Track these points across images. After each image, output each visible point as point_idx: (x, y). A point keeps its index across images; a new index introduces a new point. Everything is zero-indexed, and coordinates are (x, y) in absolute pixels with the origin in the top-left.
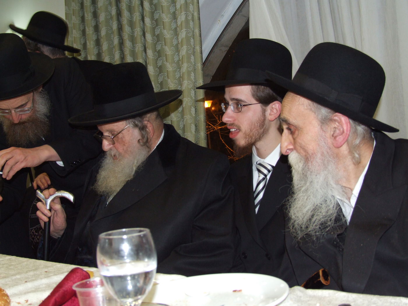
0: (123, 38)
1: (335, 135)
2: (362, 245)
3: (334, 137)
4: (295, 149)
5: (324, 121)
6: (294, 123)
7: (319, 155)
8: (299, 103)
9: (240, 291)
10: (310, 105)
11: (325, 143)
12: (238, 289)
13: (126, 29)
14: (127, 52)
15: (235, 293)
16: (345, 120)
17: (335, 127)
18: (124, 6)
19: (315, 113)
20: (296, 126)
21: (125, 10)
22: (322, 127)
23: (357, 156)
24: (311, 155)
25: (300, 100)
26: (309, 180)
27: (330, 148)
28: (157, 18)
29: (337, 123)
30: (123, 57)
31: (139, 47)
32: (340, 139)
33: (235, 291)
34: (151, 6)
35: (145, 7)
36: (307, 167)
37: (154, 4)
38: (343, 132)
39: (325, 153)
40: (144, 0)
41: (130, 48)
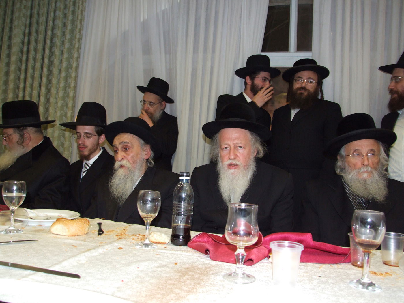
14: (27, 94)
30: (24, 96)
31: (35, 93)
41: (29, 92)
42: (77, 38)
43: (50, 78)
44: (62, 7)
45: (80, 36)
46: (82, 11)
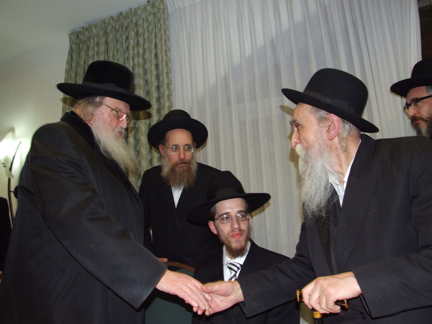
4: (300, 141)
5: (321, 120)
6: (301, 122)
10: (311, 109)
11: (321, 136)
16: (336, 119)
17: (329, 125)
19: (315, 115)
20: (301, 125)
23: (344, 145)
24: (311, 145)
27: (325, 141)
29: (331, 123)
32: (333, 133)
36: (308, 154)
38: (335, 128)
39: (321, 143)
42: (166, 95)
43: (137, 149)
44: (141, 72)
45: (169, 92)
46: (167, 62)
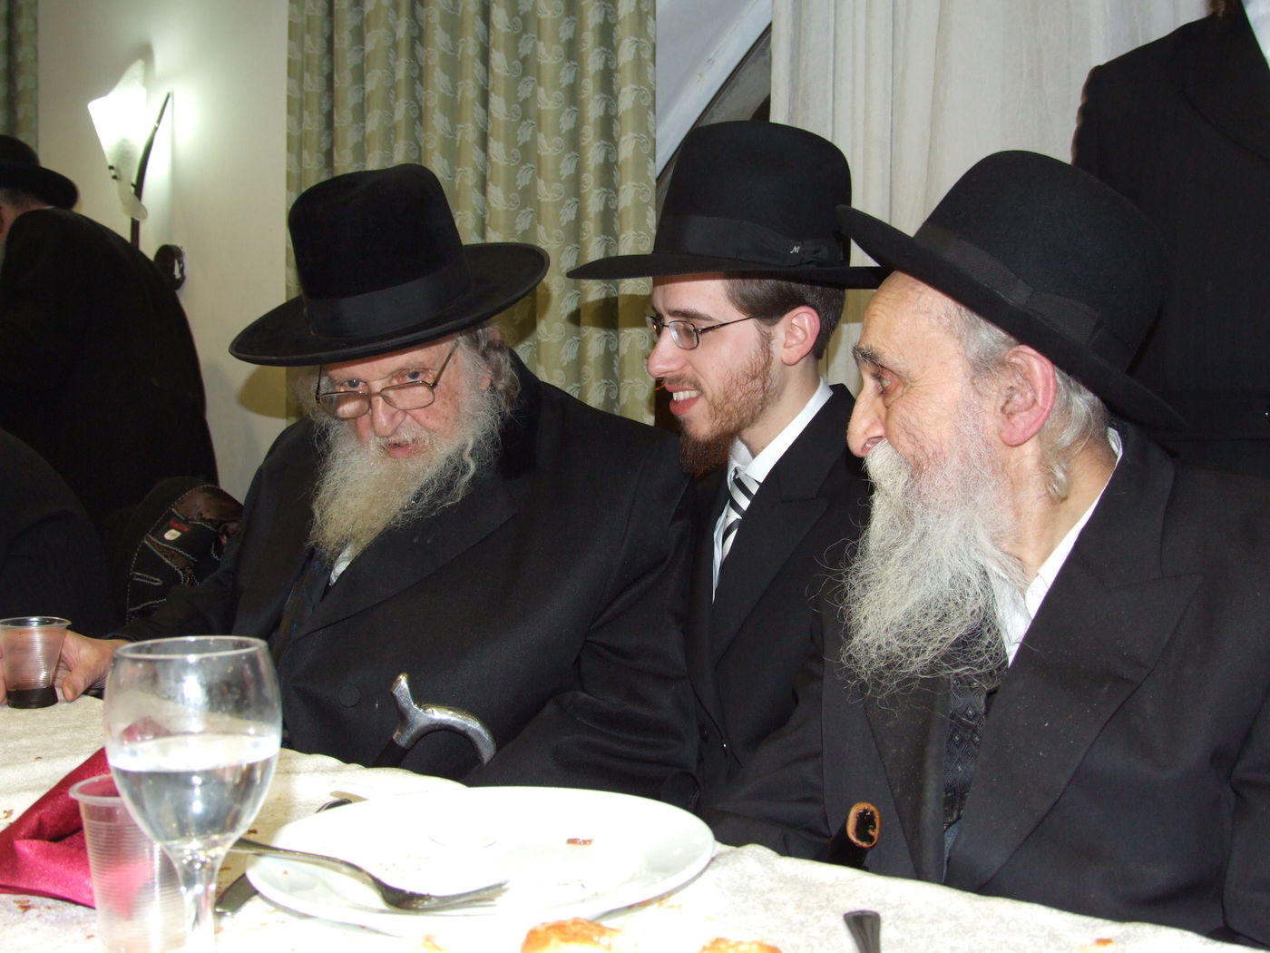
0: (423, 105)
1: (1009, 408)
2: (1046, 725)
3: (1007, 413)
4: (887, 435)
5: (984, 367)
6: (897, 364)
7: (954, 461)
8: (919, 307)
9: (590, 841)
10: (948, 315)
11: (975, 426)
12: (582, 837)
13: (436, 81)
15: (572, 846)
16: (1042, 369)
17: (1011, 387)
18: (434, 15)
19: (960, 338)
20: (900, 372)
21: (439, 27)
22: (975, 381)
23: (1060, 475)
24: (930, 455)
25: (921, 300)
26: (919, 526)
27: (988, 444)
28: (527, 55)
29: (1019, 377)
32: (1023, 421)
33: (572, 841)
34: (511, 19)
35: (495, 23)
36: (915, 490)
37: (521, 14)
38: (1035, 401)
39: (973, 455)
40: (493, 2)
41: (442, 133)
